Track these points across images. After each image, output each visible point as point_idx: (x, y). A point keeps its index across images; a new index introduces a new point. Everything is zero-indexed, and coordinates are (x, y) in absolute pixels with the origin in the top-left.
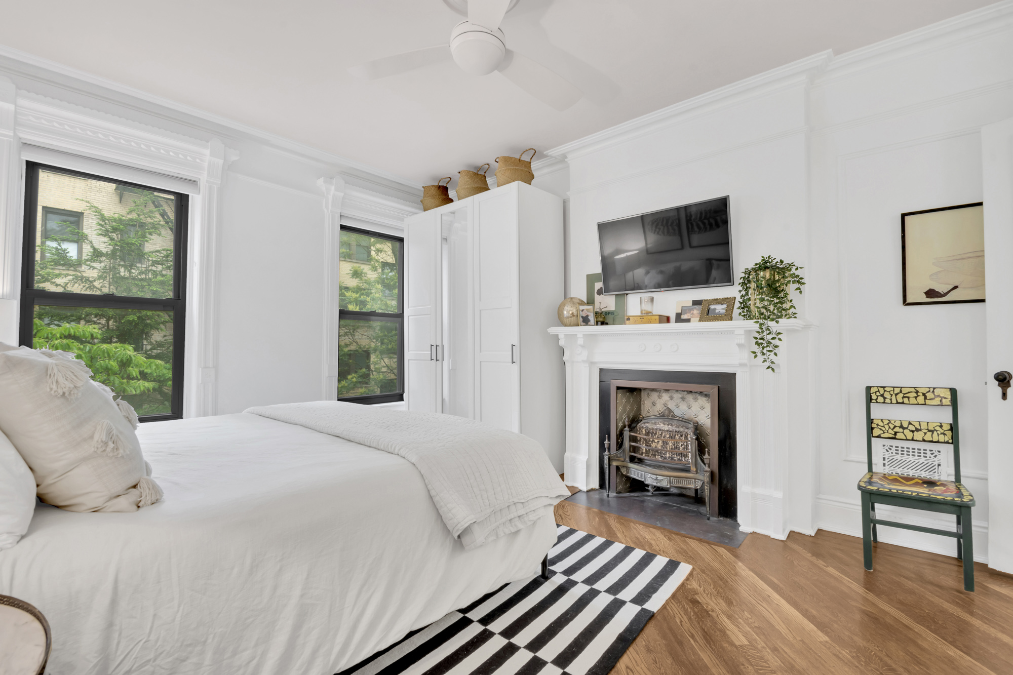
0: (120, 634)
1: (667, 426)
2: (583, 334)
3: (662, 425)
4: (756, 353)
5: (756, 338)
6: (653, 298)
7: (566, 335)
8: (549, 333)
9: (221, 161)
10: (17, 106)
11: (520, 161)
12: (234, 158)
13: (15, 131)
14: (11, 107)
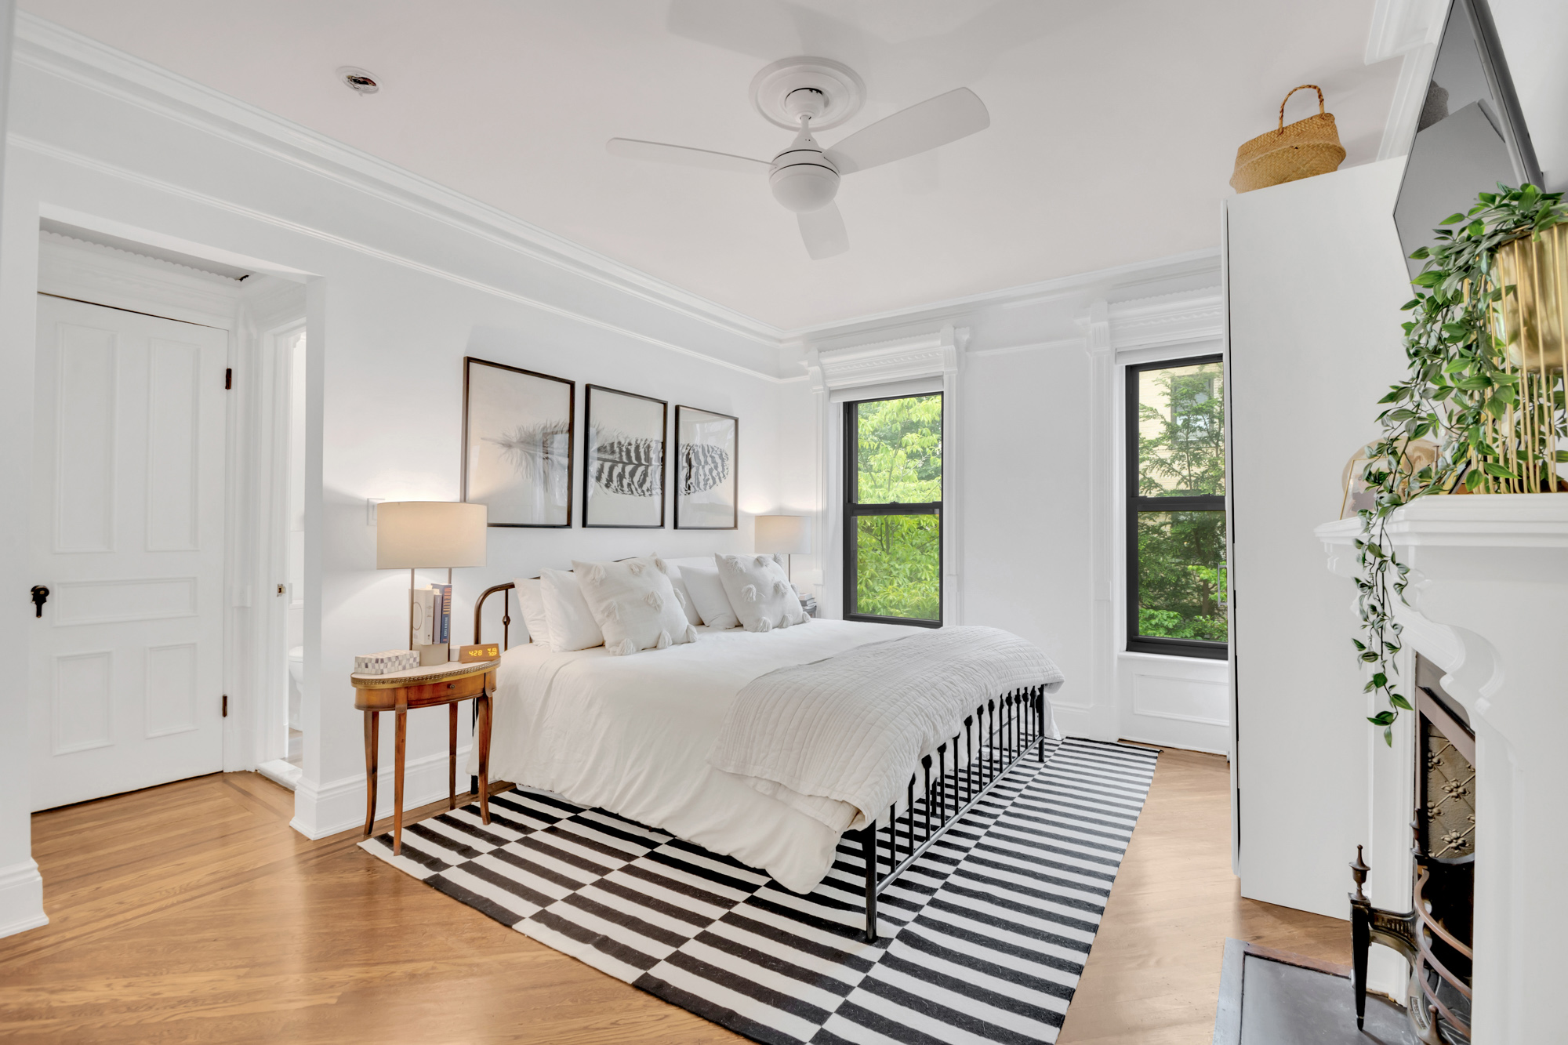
9: (952, 347)
10: (821, 365)
11: (1281, 131)
12: (965, 337)
13: (825, 385)
14: (817, 368)
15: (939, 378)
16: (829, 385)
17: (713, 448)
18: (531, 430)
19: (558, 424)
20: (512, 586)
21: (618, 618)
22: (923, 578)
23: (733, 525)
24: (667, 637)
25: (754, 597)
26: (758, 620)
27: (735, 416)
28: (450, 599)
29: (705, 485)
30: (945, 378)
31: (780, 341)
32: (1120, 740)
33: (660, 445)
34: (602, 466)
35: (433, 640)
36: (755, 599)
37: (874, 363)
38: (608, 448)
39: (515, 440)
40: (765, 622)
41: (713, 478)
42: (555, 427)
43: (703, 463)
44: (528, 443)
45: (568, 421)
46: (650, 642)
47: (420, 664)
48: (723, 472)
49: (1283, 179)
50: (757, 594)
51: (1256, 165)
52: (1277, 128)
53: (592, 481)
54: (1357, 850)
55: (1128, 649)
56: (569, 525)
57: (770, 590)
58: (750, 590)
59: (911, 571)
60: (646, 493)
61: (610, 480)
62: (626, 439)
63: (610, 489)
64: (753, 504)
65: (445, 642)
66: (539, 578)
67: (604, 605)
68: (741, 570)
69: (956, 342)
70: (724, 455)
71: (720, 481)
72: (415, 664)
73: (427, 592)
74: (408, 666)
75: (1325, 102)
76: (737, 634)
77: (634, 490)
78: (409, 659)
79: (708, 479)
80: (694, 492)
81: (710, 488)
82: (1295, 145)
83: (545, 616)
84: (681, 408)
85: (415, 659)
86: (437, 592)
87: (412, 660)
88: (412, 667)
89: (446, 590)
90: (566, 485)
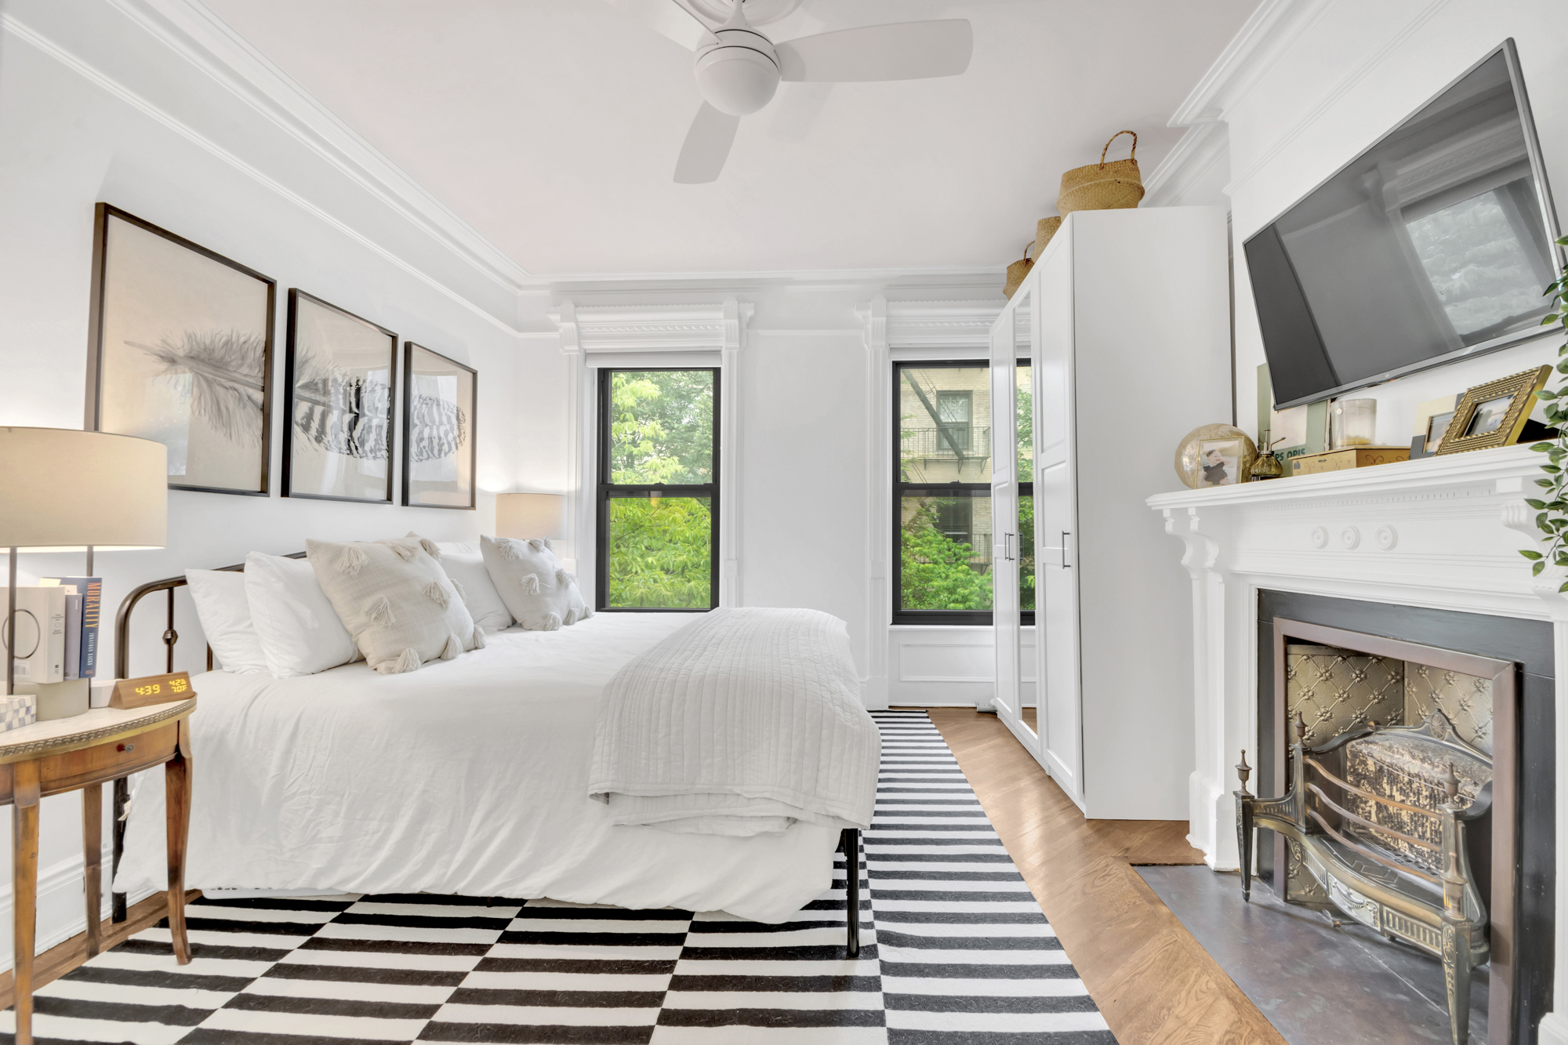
0: (294, 761)
1: (1419, 763)
2: (1197, 508)
3: (1407, 757)
4: (1540, 556)
5: (1537, 504)
6: (1374, 401)
7: (1200, 510)
8: (1150, 507)
9: (736, 322)
10: (577, 322)
11: (1102, 166)
12: (750, 313)
13: (580, 345)
14: (572, 325)
15: (716, 353)
16: (586, 347)
17: (449, 405)
18: (208, 342)
19: (249, 338)
20: (182, 582)
21: (393, 620)
22: (634, 570)
23: (468, 503)
24: (458, 642)
25: (538, 589)
26: (546, 617)
27: (473, 366)
28: (98, 602)
29: (440, 451)
30: (724, 353)
31: (519, 287)
32: (890, 707)
33: (386, 392)
34: (311, 410)
35: (65, 674)
36: (539, 591)
37: (644, 328)
38: (320, 386)
39: (181, 353)
40: (554, 619)
41: (449, 444)
42: (245, 342)
43: (437, 423)
44: (203, 361)
45: (263, 337)
46: (435, 650)
47: (38, 718)
48: (459, 436)
49: (1109, 207)
50: (540, 585)
51: (1086, 190)
52: (1099, 163)
53: (297, 430)
54: (1241, 754)
55: (894, 623)
56: (264, 491)
57: (553, 581)
58: (531, 580)
59: (620, 565)
60: (369, 454)
61: (322, 431)
62: (344, 375)
63: (322, 444)
64: (491, 482)
65: (86, 676)
66: (240, 569)
67: (368, 603)
68: (517, 557)
69: (740, 318)
70: (461, 415)
71: (457, 448)
72: (28, 719)
73: (50, 591)
74: (16, 723)
75: (1136, 149)
76: (516, 636)
77: (353, 448)
78: (17, 711)
79: (443, 444)
80: (429, 457)
81: (445, 456)
82: (1118, 180)
83: (251, 625)
84: (414, 347)
85: (28, 710)
86: (72, 590)
87: (23, 711)
88: (22, 723)
89: (91, 586)
90: (259, 433)
